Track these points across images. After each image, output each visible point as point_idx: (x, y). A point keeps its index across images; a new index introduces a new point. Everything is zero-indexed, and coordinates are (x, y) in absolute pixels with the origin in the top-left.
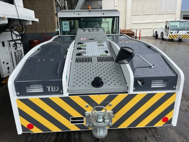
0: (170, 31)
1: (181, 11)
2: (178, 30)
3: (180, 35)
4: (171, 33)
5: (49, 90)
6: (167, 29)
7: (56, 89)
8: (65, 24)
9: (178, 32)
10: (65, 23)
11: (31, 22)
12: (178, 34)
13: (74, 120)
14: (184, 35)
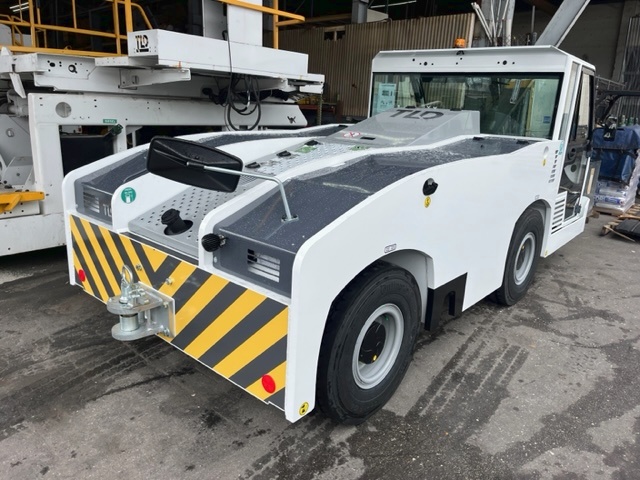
8: (385, 93)
10: (387, 88)
11: (287, 82)
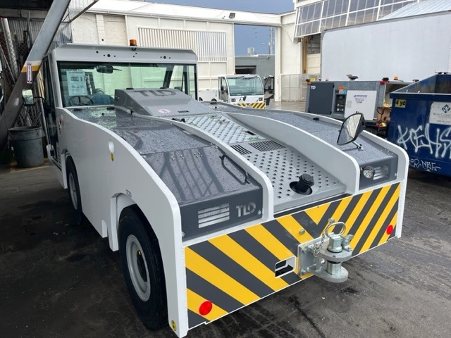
0: (230, 97)
1: (236, 58)
2: (245, 94)
3: (248, 104)
4: (233, 100)
5: (240, 215)
6: (223, 93)
7: (252, 208)
8: (74, 79)
9: (244, 99)
10: (75, 75)
12: (245, 102)
13: (280, 268)
14: (255, 103)
